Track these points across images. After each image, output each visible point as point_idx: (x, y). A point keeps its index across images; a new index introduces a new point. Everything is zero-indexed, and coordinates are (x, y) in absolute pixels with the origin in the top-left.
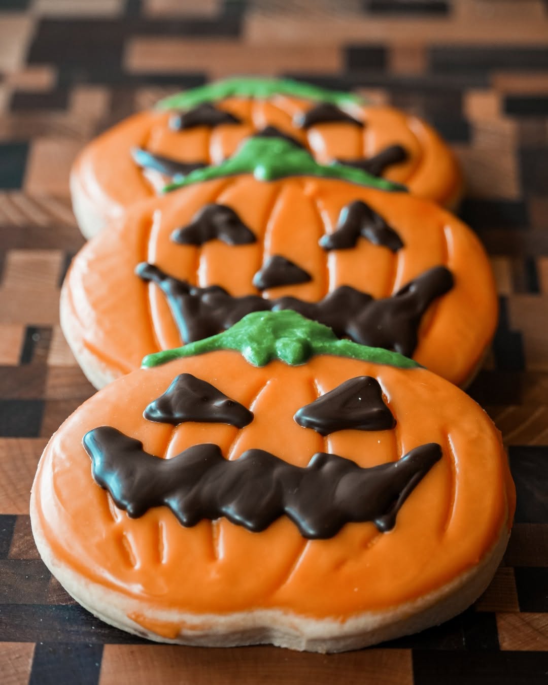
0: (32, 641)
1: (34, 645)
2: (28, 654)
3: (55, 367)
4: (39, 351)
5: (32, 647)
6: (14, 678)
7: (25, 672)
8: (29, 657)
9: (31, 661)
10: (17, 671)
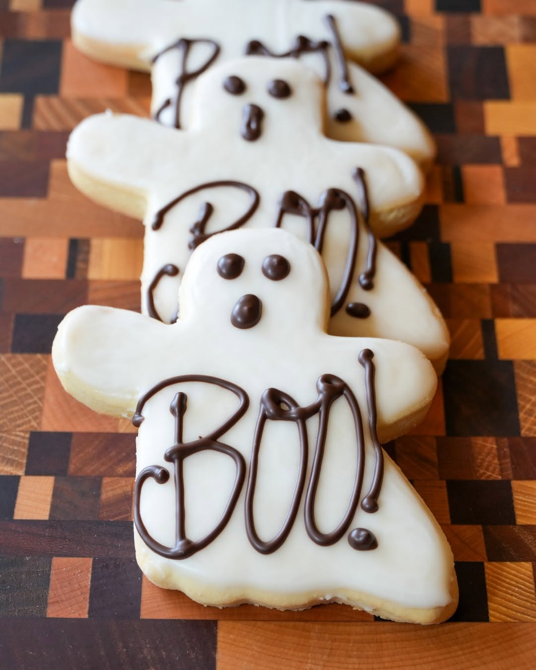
0: (90, 557)
1: (91, 560)
2: (87, 569)
3: (95, 281)
4: (80, 265)
5: (89, 561)
6: (79, 592)
7: (86, 586)
8: (89, 572)
9: (90, 576)
10: (79, 585)
